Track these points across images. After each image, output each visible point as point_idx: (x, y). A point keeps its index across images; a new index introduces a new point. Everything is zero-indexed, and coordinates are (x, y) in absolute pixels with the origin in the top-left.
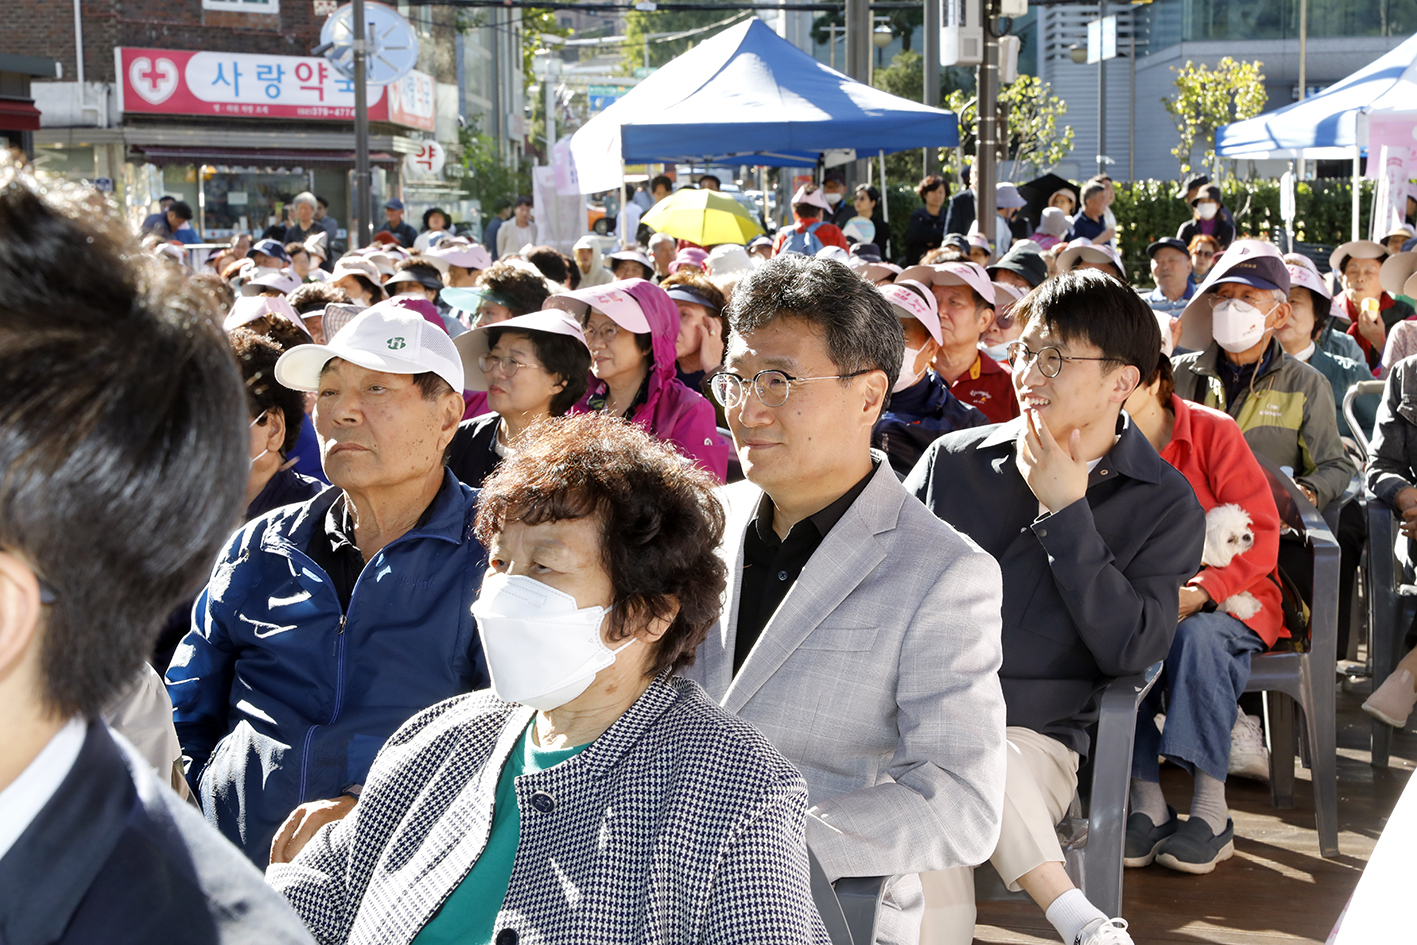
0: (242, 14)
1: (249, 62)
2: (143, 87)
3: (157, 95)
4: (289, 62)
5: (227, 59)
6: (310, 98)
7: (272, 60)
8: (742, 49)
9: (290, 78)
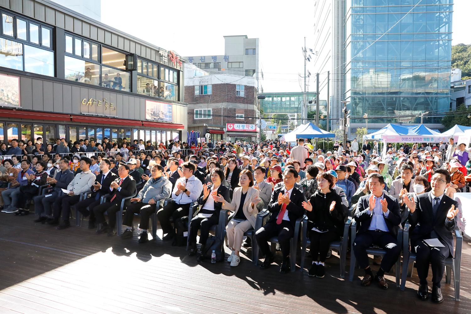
0: (240, 119)
1: (241, 125)
2: (229, 128)
3: (231, 129)
4: (245, 125)
5: (238, 124)
6: (248, 129)
7: (243, 124)
8: (309, 125)
9: (245, 127)
